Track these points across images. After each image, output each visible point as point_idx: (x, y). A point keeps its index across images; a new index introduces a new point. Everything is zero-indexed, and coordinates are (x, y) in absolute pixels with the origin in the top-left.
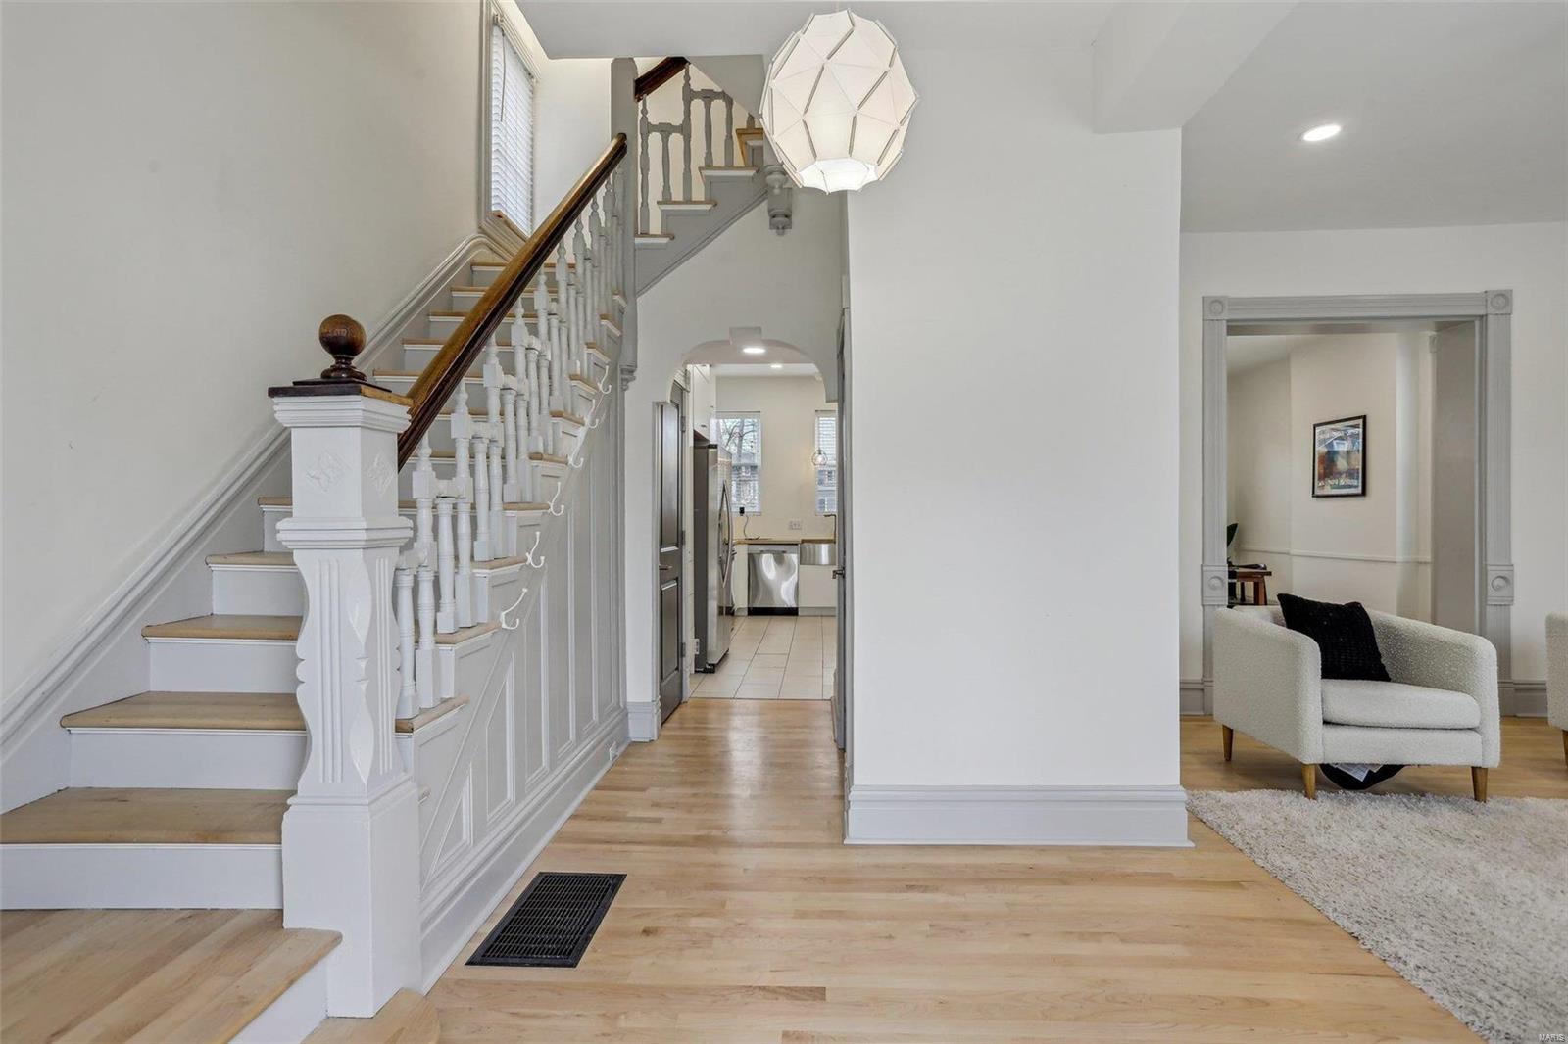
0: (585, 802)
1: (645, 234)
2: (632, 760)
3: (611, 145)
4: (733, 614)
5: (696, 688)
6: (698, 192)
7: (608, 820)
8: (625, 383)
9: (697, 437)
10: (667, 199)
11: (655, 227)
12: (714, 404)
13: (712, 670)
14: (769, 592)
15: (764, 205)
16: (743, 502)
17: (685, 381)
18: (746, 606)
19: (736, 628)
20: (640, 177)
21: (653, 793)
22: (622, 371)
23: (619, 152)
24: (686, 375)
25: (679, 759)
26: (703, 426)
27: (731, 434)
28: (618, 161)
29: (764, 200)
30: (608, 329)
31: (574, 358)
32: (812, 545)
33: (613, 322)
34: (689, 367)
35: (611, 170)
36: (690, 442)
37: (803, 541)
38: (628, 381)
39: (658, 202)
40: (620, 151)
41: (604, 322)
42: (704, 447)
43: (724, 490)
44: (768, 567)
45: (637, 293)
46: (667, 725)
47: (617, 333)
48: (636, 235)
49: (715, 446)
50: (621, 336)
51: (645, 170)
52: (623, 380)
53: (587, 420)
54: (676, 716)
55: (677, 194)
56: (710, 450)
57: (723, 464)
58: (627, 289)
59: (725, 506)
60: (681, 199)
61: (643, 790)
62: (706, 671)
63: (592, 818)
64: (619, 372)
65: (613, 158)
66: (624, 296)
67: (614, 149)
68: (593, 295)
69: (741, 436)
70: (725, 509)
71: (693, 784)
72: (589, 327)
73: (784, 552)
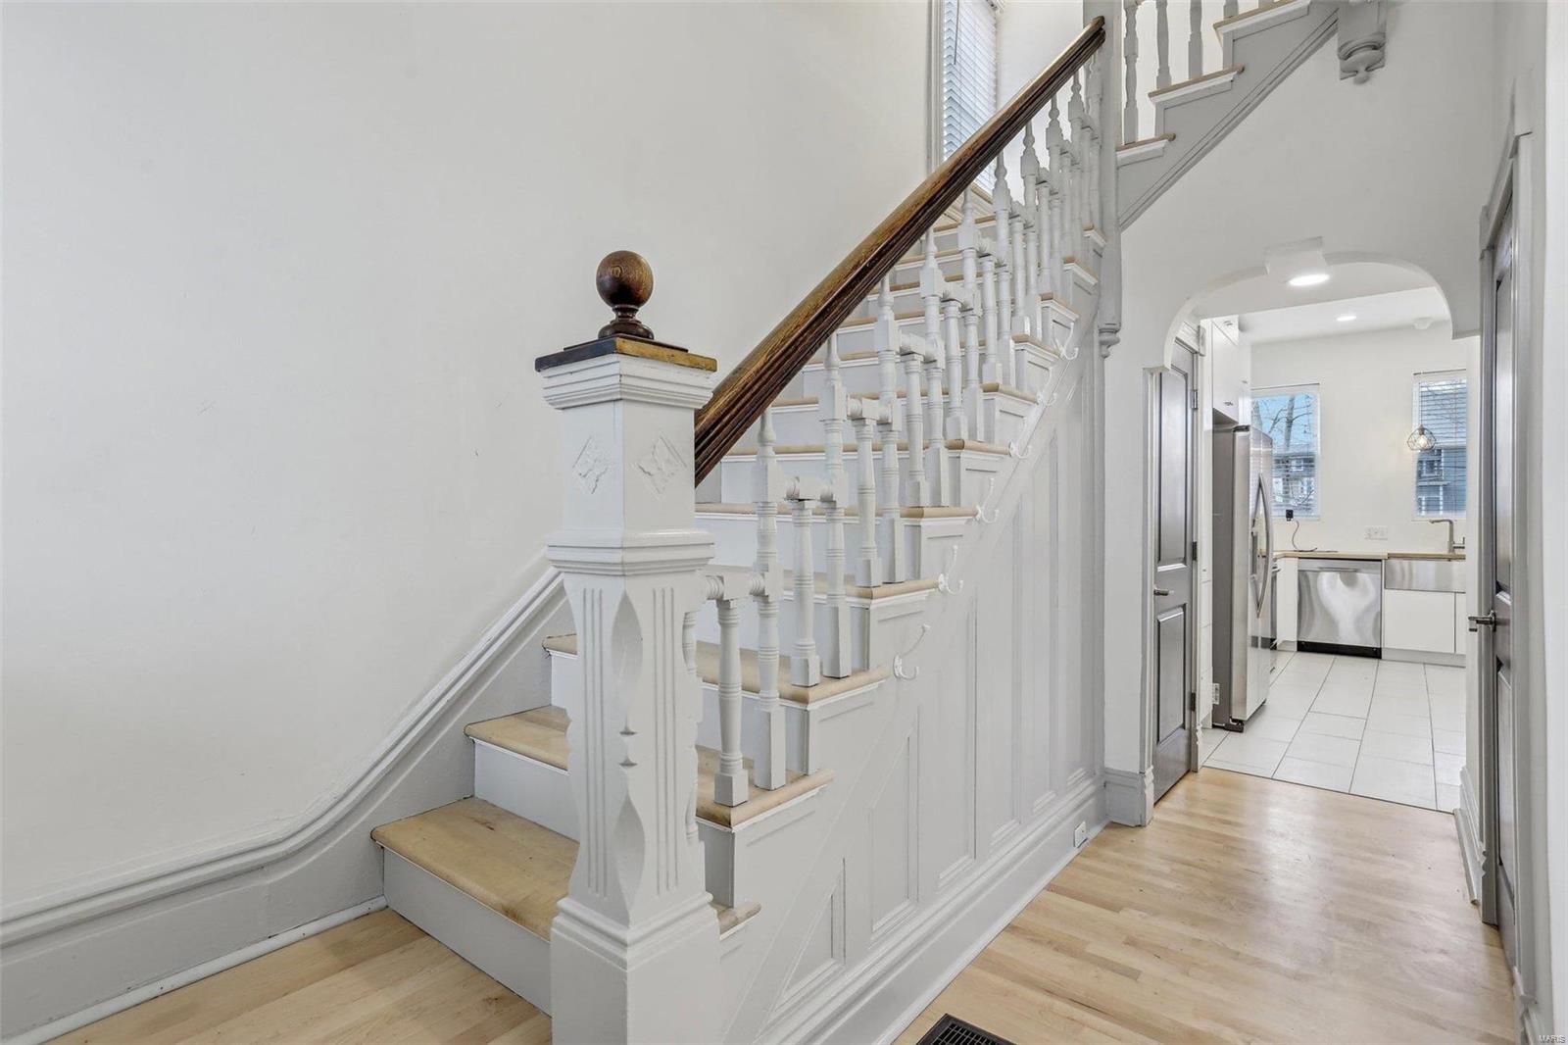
0: (1030, 906)
1: (1131, 144)
2: (1108, 852)
3: (1080, 32)
4: (1275, 648)
5: (1215, 748)
6: (1214, 59)
7: (1057, 949)
8: (1104, 348)
9: (1220, 420)
10: (1164, 85)
11: (1146, 128)
12: (1249, 379)
13: (1238, 727)
14: (1331, 622)
15: (1333, 45)
16: (1292, 502)
17: (1198, 342)
18: (1295, 639)
19: (1279, 667)
20: (1124, 67)
21: (1131, 919)
22: (1101, 332)
23: (1091, 39)
24: (1199, 335)
25: (1177, 866)
26: (1229, 404)
27: (1276, 421)
28: (1092, 52)
29: (1332, 33)
30: (1075, 274)
31: (1021, 313)
32: (1406, 563)
33: (1085, 267)
34: (1205, 323)
35: (1083, 63)
36: (1207, 424)
37: (1390, 556)
38: (1109, 344)
39: (1151, 95)
40: (1096, 38)
41: (1069, 266)
42: (1229, 431)
43: (1260, 486)
44: (1330, 587)
45: (1122, 225)
46: (1164, 804)
47: (1092, 281)
48: (1118, 149)
49: (1247, 428)
50: (1098, 286)
51: (1131, 57)
52: (1102, 343)
53: (1041, 397)
54: (1181, 790)
55: (1179, 73)
56: (1239, 434)
57: (1258, 454)
58: (1110, 222)
59: (1262, 507)
60: (1186, 78)
61: (1115, 908)
62: (1228, 728)
63: (1035, 938)
64: (1096, 332)
65: (1083, 47)
66: (1102, 231)
67: (1085, 35)
68: (1051, 230)
69: (1290, 422)
70: (1261, 511)
71: (1195, 920)
72: (1046, 272)
73: (1356, 571)
